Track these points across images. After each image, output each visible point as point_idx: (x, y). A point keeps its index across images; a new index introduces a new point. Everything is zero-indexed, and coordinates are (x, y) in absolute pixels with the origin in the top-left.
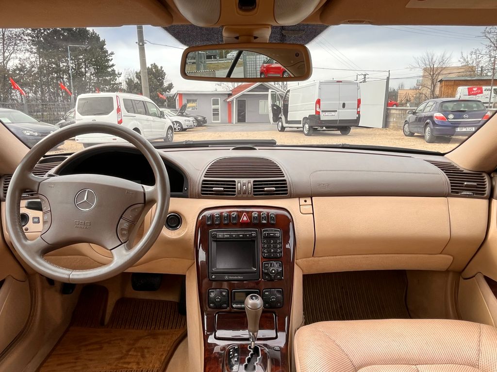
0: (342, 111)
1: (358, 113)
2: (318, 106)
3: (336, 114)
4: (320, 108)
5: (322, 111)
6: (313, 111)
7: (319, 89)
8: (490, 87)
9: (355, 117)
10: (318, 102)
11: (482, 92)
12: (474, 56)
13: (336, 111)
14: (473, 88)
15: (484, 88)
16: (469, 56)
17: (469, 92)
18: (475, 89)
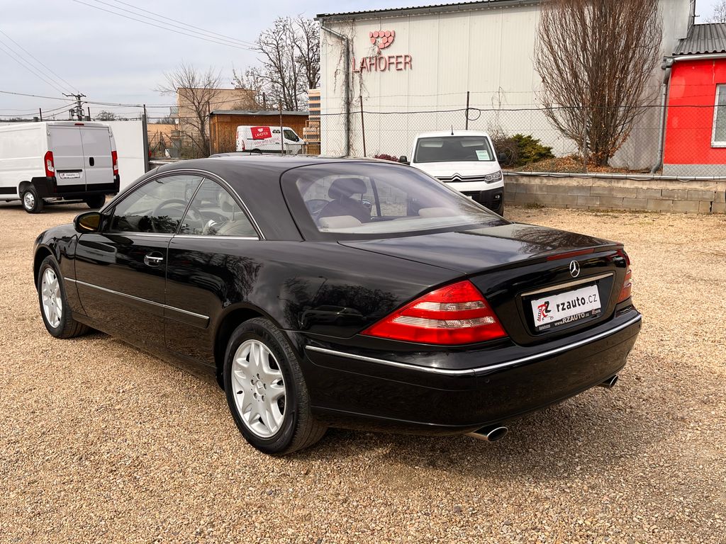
0: (89, 170)
1: (116, 173)
2: (49, 163)
3: (81, 174)
4: (53, 166)
5: (58, 171)
6: (41, 171)
7: (48, 135)
8: (279, 128)
9: (110, 179)
10: (49, 156)
11: (270, 136)
12: (251, 78)
13: (81, 171)
14: (257, 129)
15: (272, 128)
16: (245, 78)
17: (254, 135)
18: (261, 130)
